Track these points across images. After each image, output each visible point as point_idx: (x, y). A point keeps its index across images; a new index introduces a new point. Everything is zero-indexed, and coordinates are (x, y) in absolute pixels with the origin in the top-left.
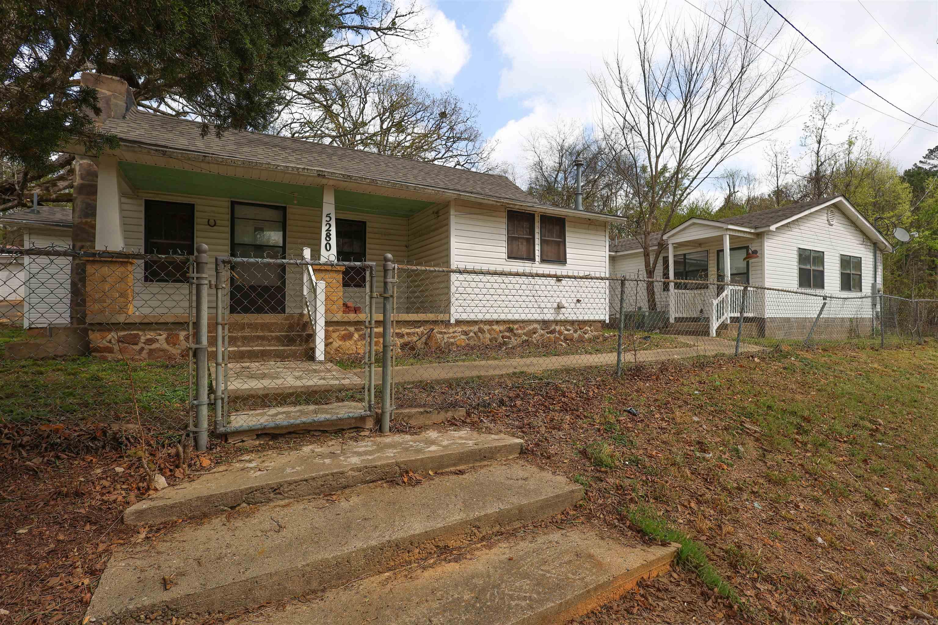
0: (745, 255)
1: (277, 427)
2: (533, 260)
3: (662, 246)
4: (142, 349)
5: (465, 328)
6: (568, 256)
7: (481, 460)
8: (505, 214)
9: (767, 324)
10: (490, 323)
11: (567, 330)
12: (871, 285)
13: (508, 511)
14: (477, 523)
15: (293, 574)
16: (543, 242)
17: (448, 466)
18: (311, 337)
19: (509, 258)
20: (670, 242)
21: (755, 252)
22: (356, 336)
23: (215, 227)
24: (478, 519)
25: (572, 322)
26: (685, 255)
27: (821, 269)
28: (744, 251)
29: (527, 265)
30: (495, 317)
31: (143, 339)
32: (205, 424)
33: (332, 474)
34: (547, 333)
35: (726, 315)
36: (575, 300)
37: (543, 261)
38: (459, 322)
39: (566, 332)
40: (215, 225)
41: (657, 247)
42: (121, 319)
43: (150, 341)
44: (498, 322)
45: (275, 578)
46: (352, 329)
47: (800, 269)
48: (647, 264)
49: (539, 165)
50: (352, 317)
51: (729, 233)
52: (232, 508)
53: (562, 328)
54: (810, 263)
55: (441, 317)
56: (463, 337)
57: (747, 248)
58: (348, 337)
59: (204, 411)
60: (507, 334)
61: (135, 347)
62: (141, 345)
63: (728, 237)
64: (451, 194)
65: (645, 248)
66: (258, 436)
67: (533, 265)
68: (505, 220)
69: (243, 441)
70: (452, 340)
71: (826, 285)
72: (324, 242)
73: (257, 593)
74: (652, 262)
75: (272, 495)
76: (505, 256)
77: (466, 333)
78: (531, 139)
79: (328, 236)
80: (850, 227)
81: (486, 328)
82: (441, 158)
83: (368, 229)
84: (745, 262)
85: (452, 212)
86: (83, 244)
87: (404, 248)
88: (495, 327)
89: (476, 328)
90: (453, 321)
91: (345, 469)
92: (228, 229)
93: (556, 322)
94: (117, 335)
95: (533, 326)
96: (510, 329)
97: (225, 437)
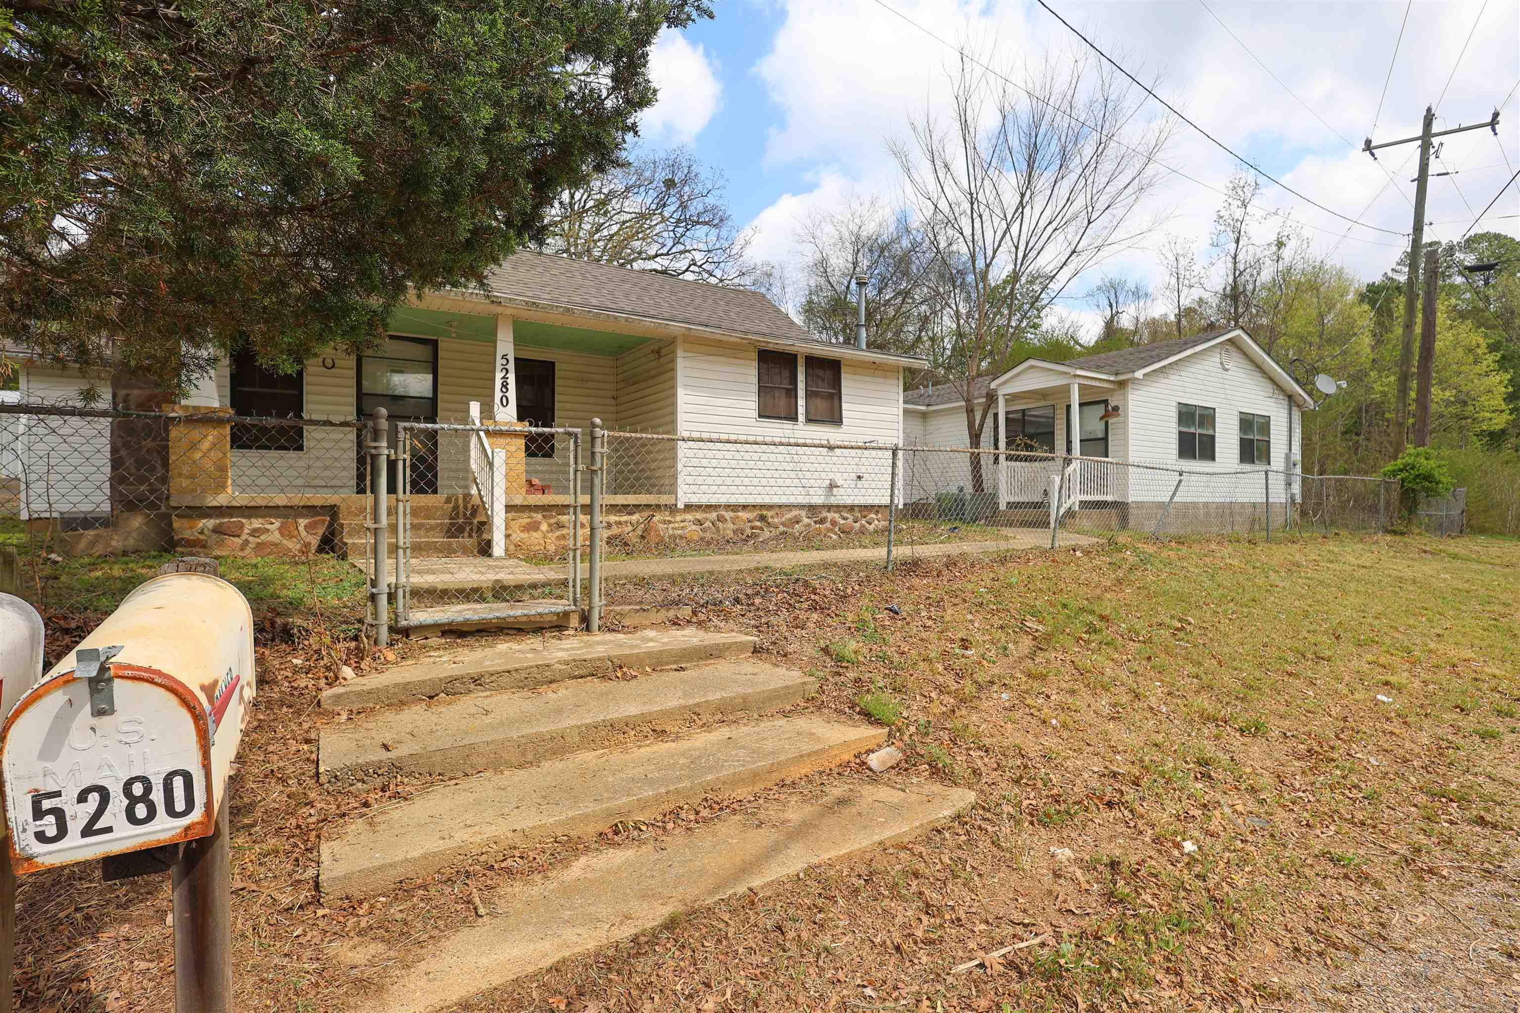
0: (1103, 412)
1: (466, 622)
2: (795, 419)
3: (991, 398)
4: (247, 542)
5: (699, 515)
6: (845, 413)
7: (707, 658)
8: (755, 356)
9: (1133, 511)
10: (734, 508)
11: (845, 519)
12: (1283, 456)
13: (732, 699)
14: (697, 710)
15: (508, 744)
16: (809, 395)
17: (668, 664)
18: (485, 525)
19: (760, 416)
20: (1001, 392)
21: (1116, 409)
22: (544, 527)
23: (333, 370)
24: (698, 705)
25: (851, 508)
26: (1023, 411)
27: (1211, 432)
28: (1103, 406)
29: (785, 426)
30: (742, 500)
31: (247, 529)
32: (384, 617)
33: (537, 666)
34: (815, 522)
35: (1072, 497)
36: (853, 476)
37: (809, 420)
38: (689, 507)
39: (842, 522)
40: (333, 367)
41: (984, 400)
42: (217, 501)
43: (255, 532)
44: (745, 507)
45: (492, 747)
46: (538, 516)
47: (1180, 432)
48: (971, 425)
49: (822, 266)
50: (539, 499)
51: (1078, 380)
52: (431, 697)
53: (837, 515)
54: (1194, 423)
55: (664, 499)
56: (694, 527)
57: (1106, 402)
58: (533, 527)
59: (385, 601)
60: (758, 524)
61: (236, 540)
62: (244, 537)
63: (1076, 386)
64: (676, 327)
65: (968, 401)
66: (443, 633)
67: (796, 427)
68: (755, 364)
69: (426, 638)
70: (679, 532)
71: (1217, 455)
72: (498, 395)
73: (475, 760)
74: (977, 422)
75: (472, 686)
76: (755, 414)
77: (700, 523)
78: (809, 223)
79: (505, 385)
80: (1255, 373)
81: (728, 515)
82: (667, 254)
83: (558, 374)
84: (1103, 423)
85: (680, 353)
86: (128, 392)
87: (613, 402)
88: (741, 514)
89: (713, 515)
90: (680, 505)
91: (552, 662)
92: (353, 373)
93: (829, 508)
94: (211, 523)
95: (795, 513)
96: (762, 517)
97: (405, 632)
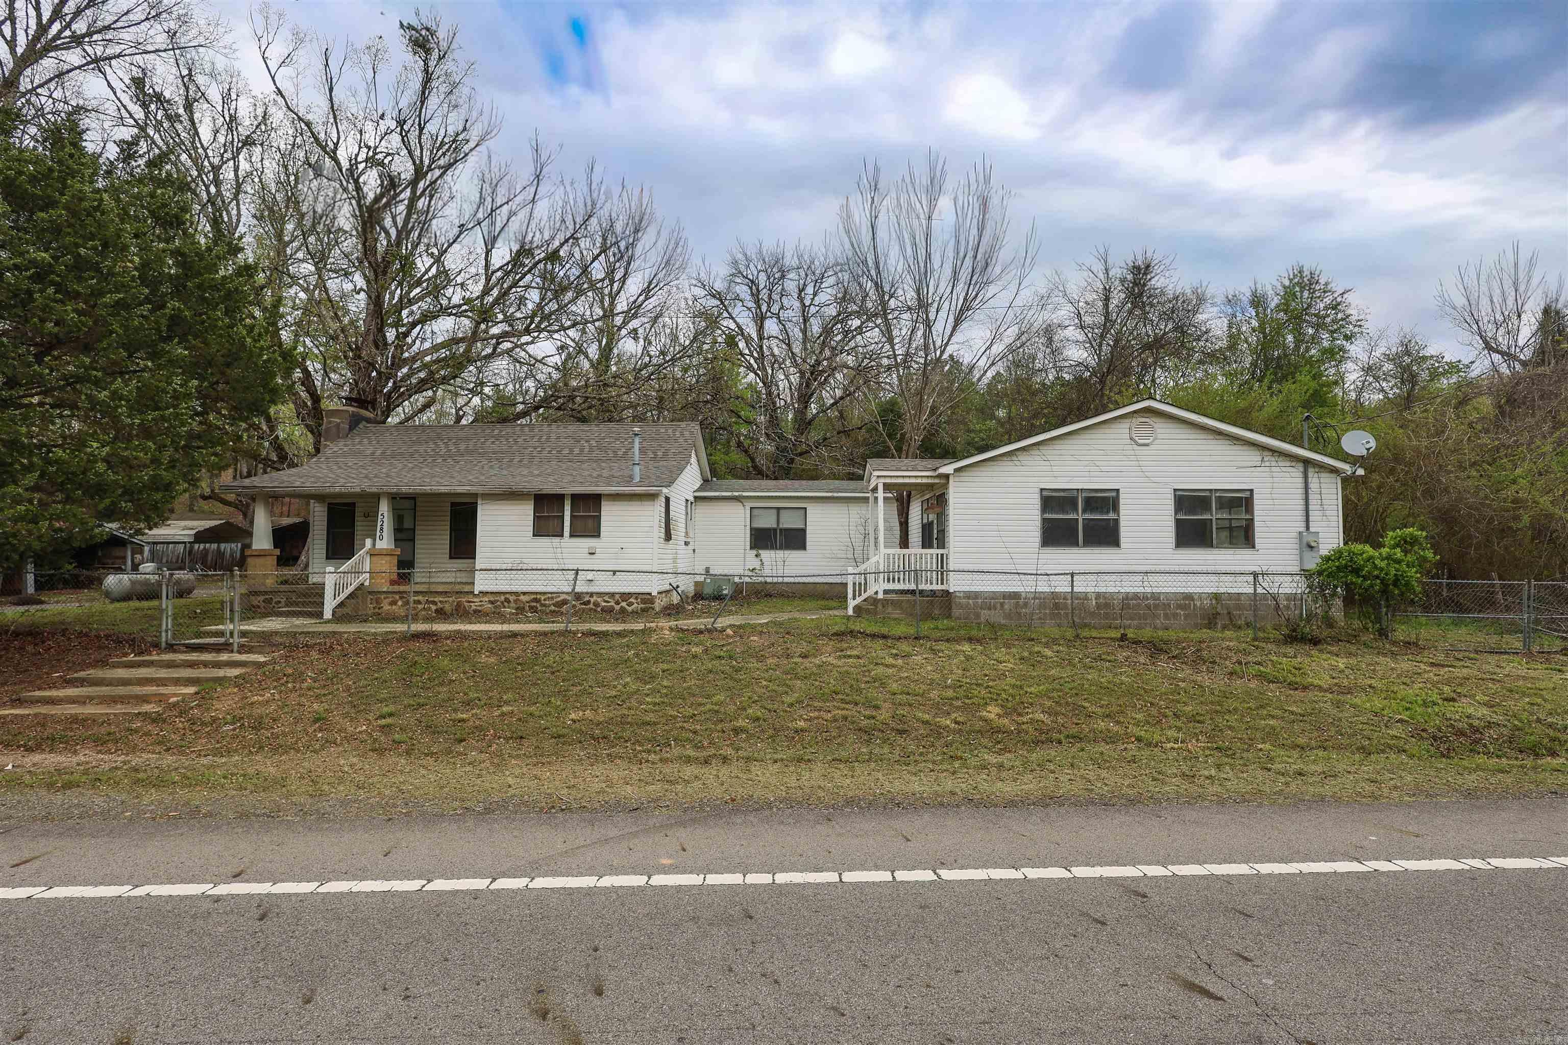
2: (561, 535)
5: (491, 598)
6: (602, 529)
8: (532, 498)
9: (956, 599)
10: (517, 593)
11: (605, 601)
12: (1293, 535)
16: (573, 518)
19: (534, 535)
22: (400, 603)
25: (612, 595)
27: (1111, 516)
29: (554, 540)
30: (520, 589)
34: (581, 603)
35: (875, 587)
36: (611, 572)
37: (571, 536)
38: (484, 593)
39: (604, 603)
40: (368, 517)
44: (524, 593)
46: (397, 597)
47: (1045, 519)
50: (396, 588)
51: (883, 480)
54: (1076, 510)
55: (467, 588)
56: (490, 605)
58: (394, 603)
59: (163, 634)
60: (533, 604)
66: (186, 647)
67: (562, 540)
68: (532, 503)
69: (180, 648)
70: (479, 607)
71: (1124, 539)
72: (378, 534)
76: (530, 534)
77: (492, 602)
79: (382, 529)
80: (1220, 442)
81: (513, 598)
85: (479, 501)
88: (522, 597)
89: (501, 598)
90: (478, 592)
93: (591, 594)
94: (261, 598)
95: (563, 597)
96: (536, 600)
97: (172, 646)
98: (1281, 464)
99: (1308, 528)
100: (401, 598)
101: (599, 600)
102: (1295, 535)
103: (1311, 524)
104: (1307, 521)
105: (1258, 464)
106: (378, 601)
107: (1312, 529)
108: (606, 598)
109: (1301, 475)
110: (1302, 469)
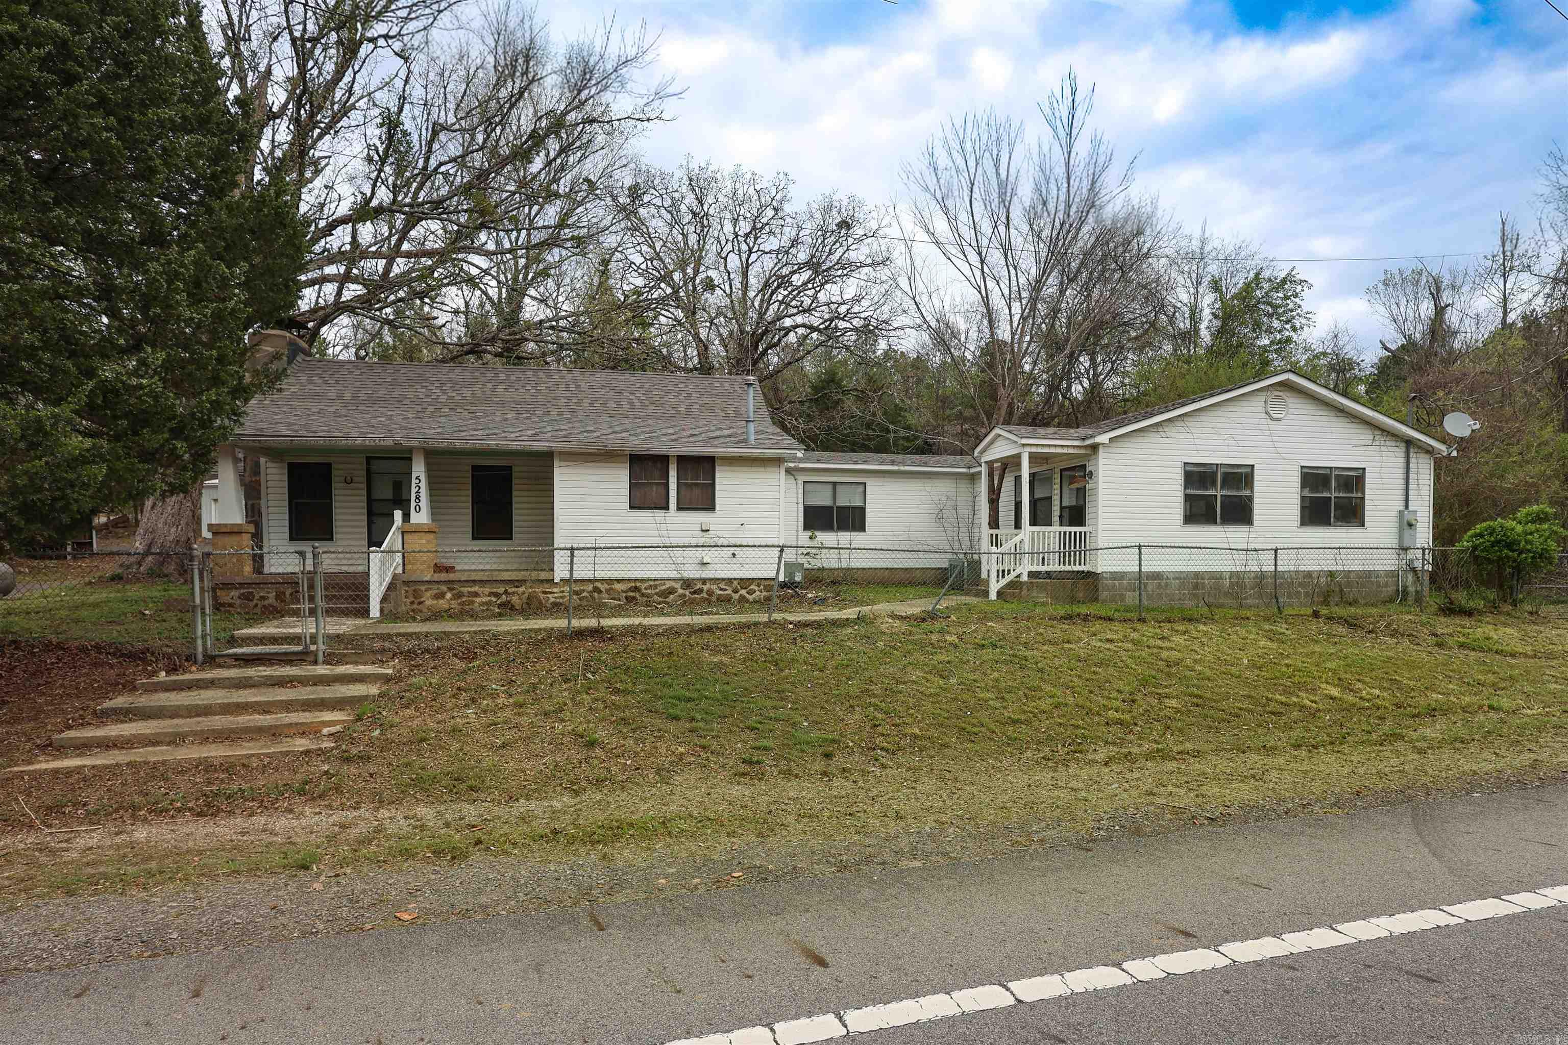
2: (666, 508)
4: (256, 605)
5: (576, 588)
6: (717, 501)
8: (626, 459)
9: (1105, 581)
10: (610, 581)
11: (721, 589)
12: (1392, 514)
16: (680, 487)
19: (631, 508)
22: (449, 595)
24: (294, 701)
25: (730, 581)
27: (1244, 493)
29: (657, 515)
30: (616, 575)
31: (257, 597)
32: (200, 649)
34: (691, 593)
35: (1019, 568)
36: (729, 554)
37: (679, 508)
38: (566, 582)
39: (720, 592)
40: (352, 482)
42: (238, 580)
43: (263, 598)
44: (618, 581)
46: (444, 589)
47: (1187, 496)
50: (443, 576)
53: (710, 586)
54: (1212, 484)
55: (543, 575)
56: (573, 597)
58: (441, 596)
59: (199, 642)
60: (632, 594)
61: (251, 603)
62: (255, 601)
63: (1026, 455)
64: (553, 445)
66: (236, 660)
67: (667, 515)
68: (627, 467)
69: (225, 661)
70: (559, 600)
71: (1256, 518)
72: (413, 504)
74: (995, 487)
76: (626, 506)
77: (577, 593)
79: (418, 498)
81: (603, 587)
83: (515, 475)
85: (557, 463)
88: (618, 586)
89: (589, 587)
90: (558, 580)
92: (365, 485)
93: (704, 581)
95: (669, 584)
96: (636, 589)
97: (213, 658)
98: (1388, 443)
99: (1407, 507)
100: (451, 589)
101: (714, 587)
102: (1395, 513)
103: (1410, 503)
104: (1407, 500)
105: (1370, 442)
106: (417, 594)
107: (1410, 508)
108: (722, 586)
109: (1402, 454)
110: (1404, 449)
